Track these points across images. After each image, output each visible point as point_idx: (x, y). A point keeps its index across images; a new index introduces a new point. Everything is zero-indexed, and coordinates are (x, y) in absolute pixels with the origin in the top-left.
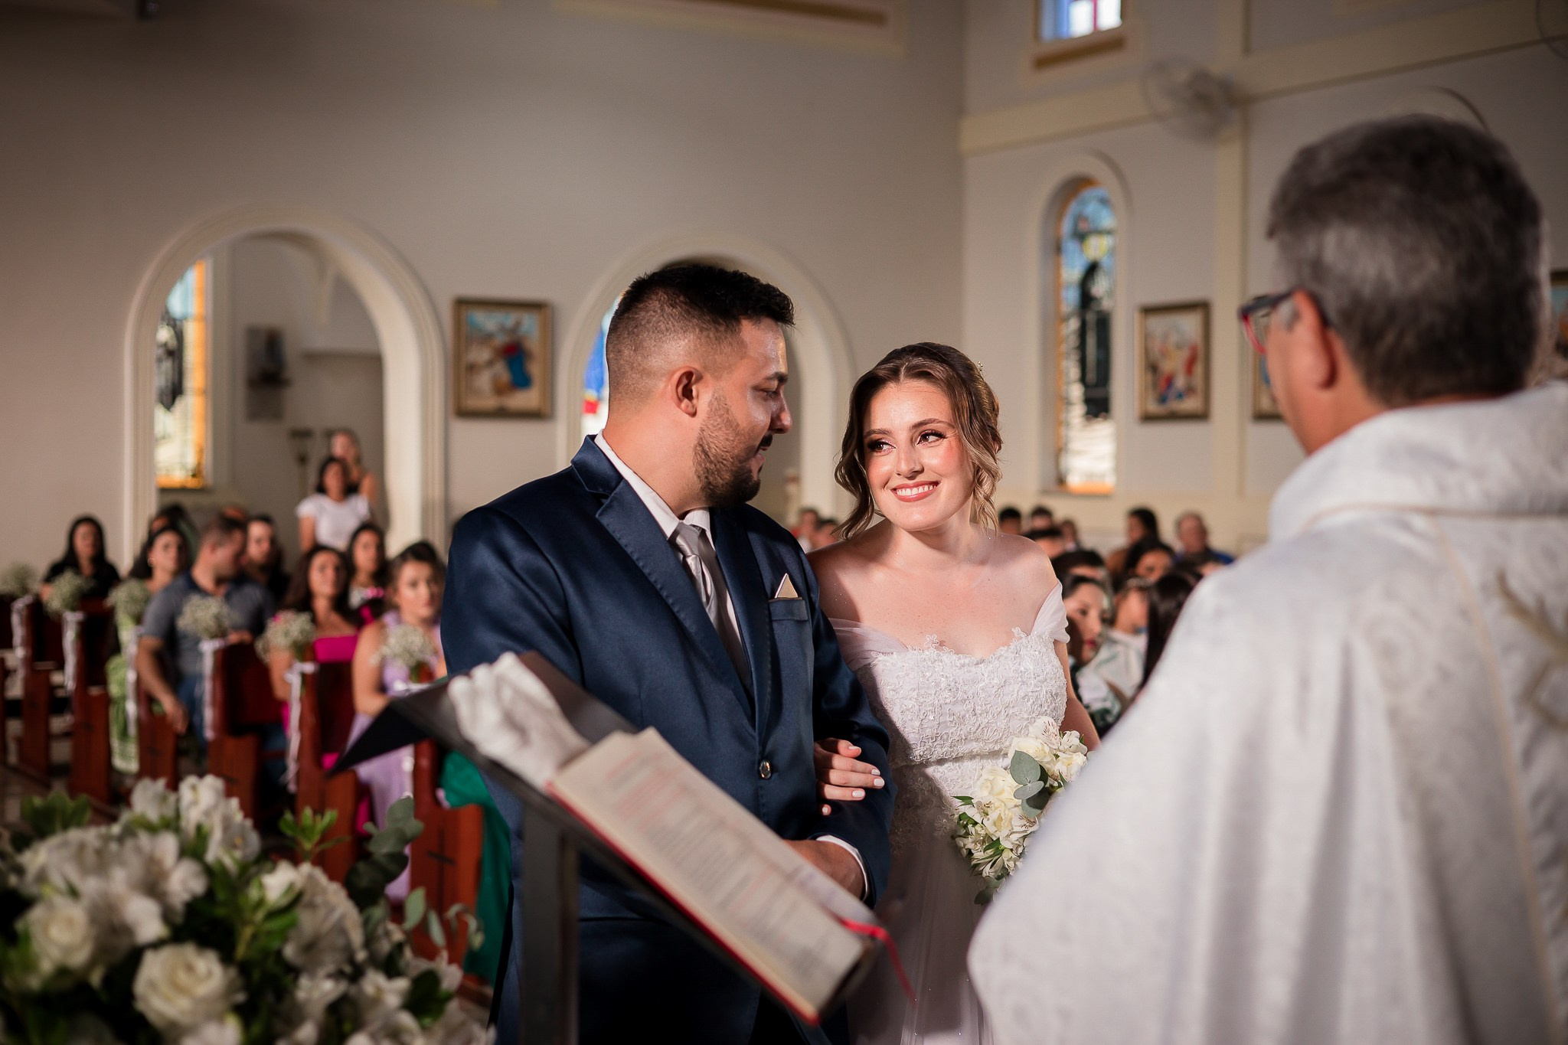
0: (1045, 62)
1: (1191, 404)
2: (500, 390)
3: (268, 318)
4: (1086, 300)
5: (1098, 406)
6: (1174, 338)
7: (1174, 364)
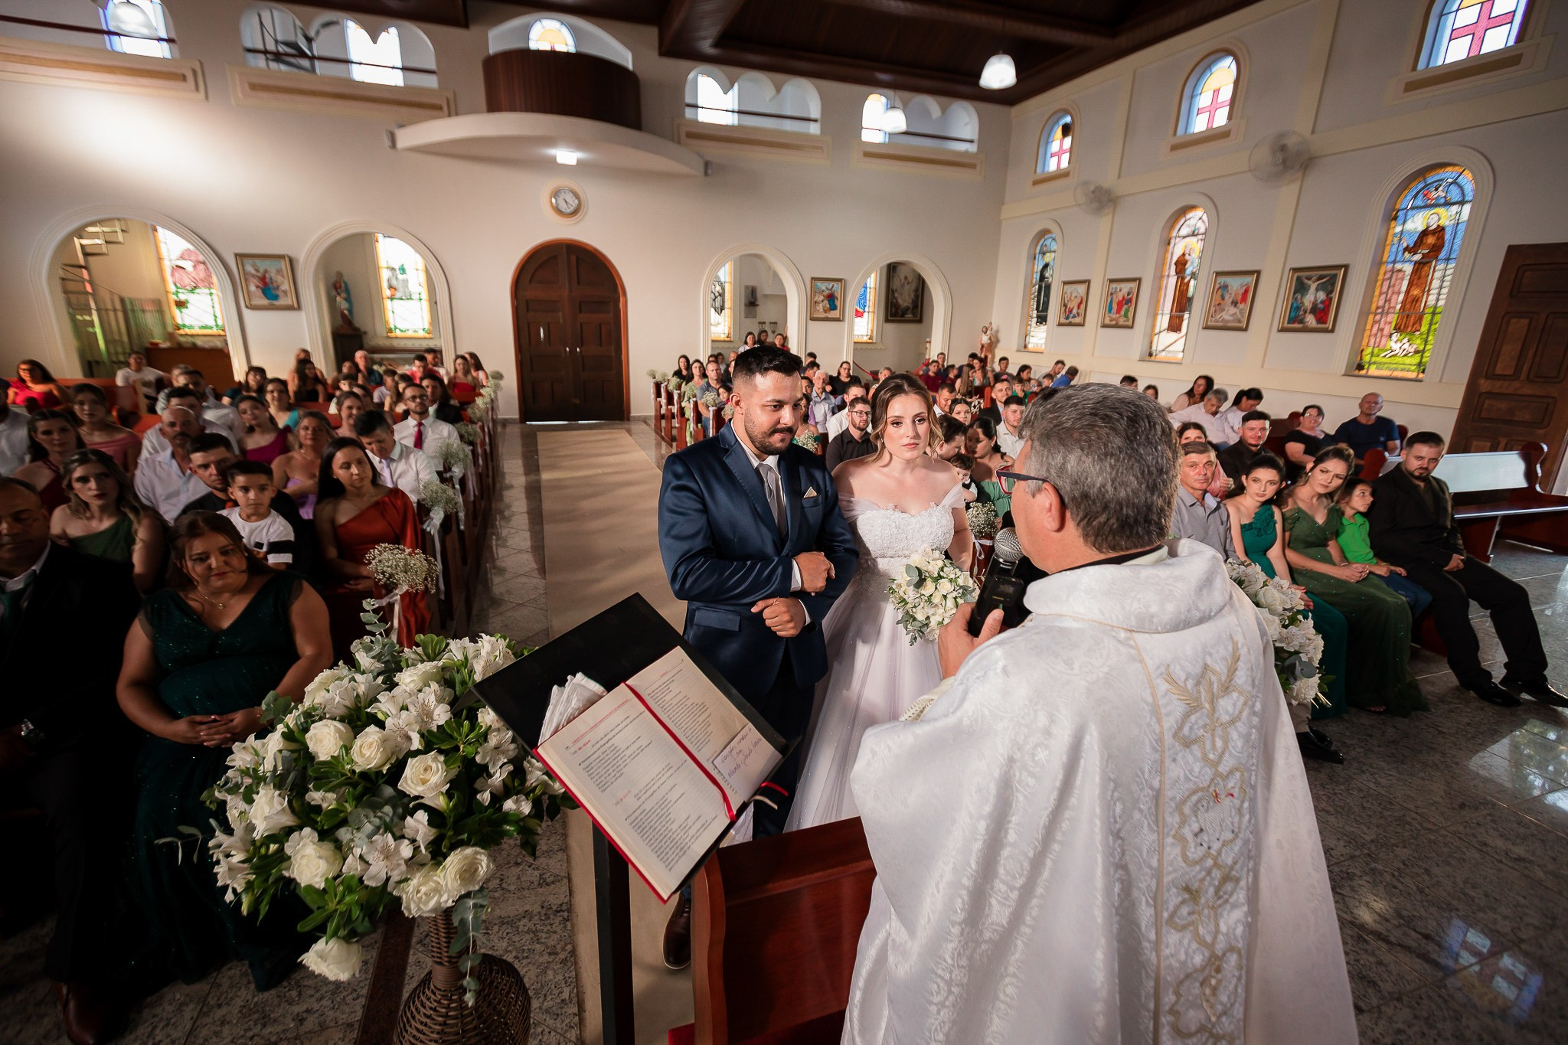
0: (1035, 183)
1: (1078, 320)
2: (825, 311)
3: (751, 283)
4: (1042, 278)
5: (1042, 319)
6: (1074, 295)
7: (1073, 304)
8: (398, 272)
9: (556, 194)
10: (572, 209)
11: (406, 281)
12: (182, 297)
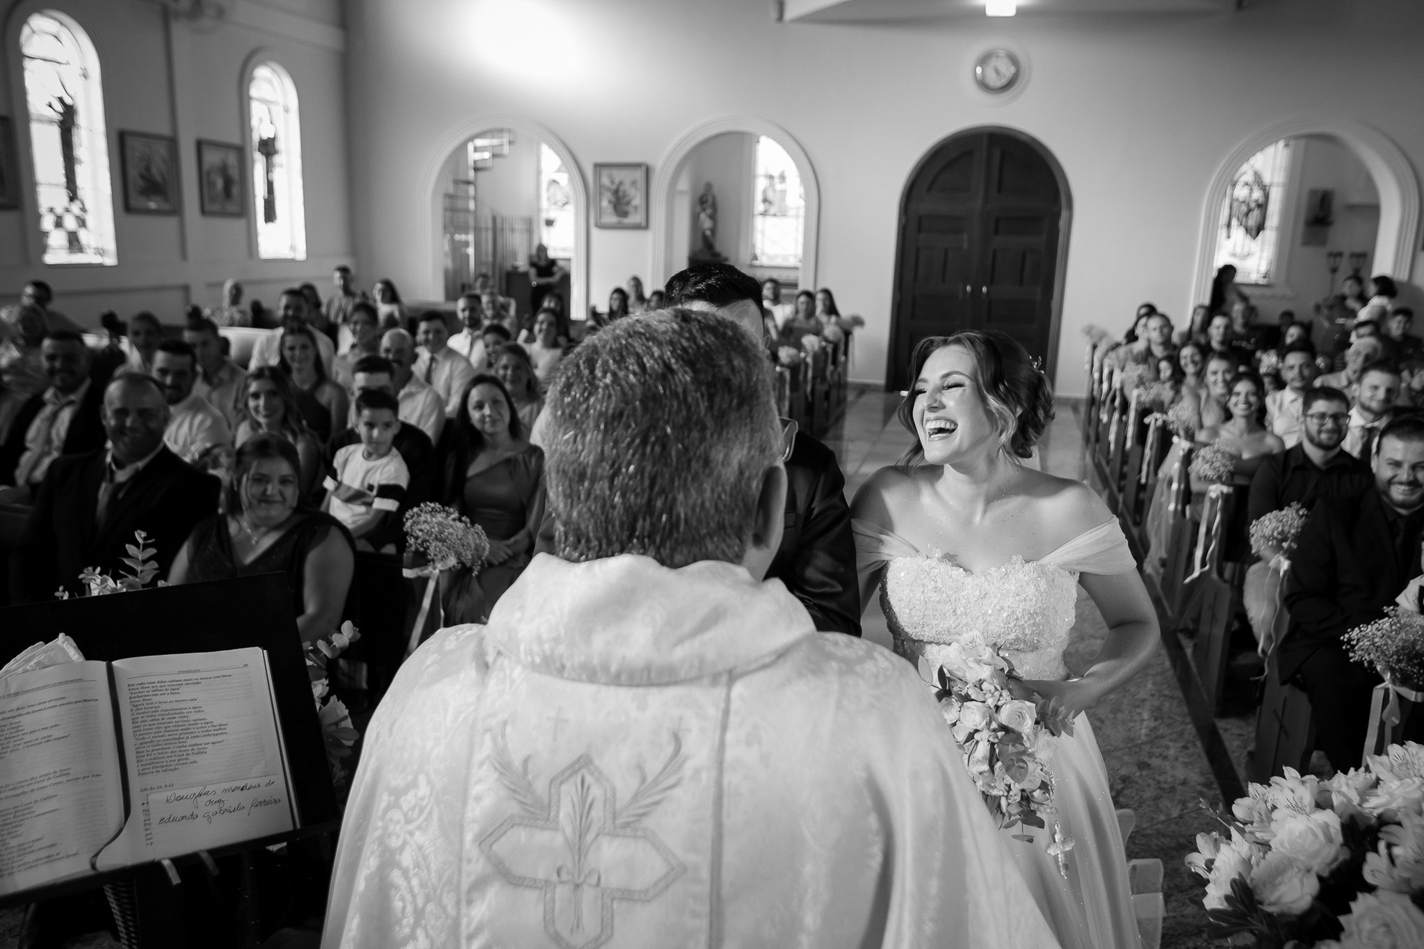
3: (1323, 184)
8: (777, 181)
9: (984, 61)
10: (1004, 81)
11: (783, 192)
12: (552, 216)
